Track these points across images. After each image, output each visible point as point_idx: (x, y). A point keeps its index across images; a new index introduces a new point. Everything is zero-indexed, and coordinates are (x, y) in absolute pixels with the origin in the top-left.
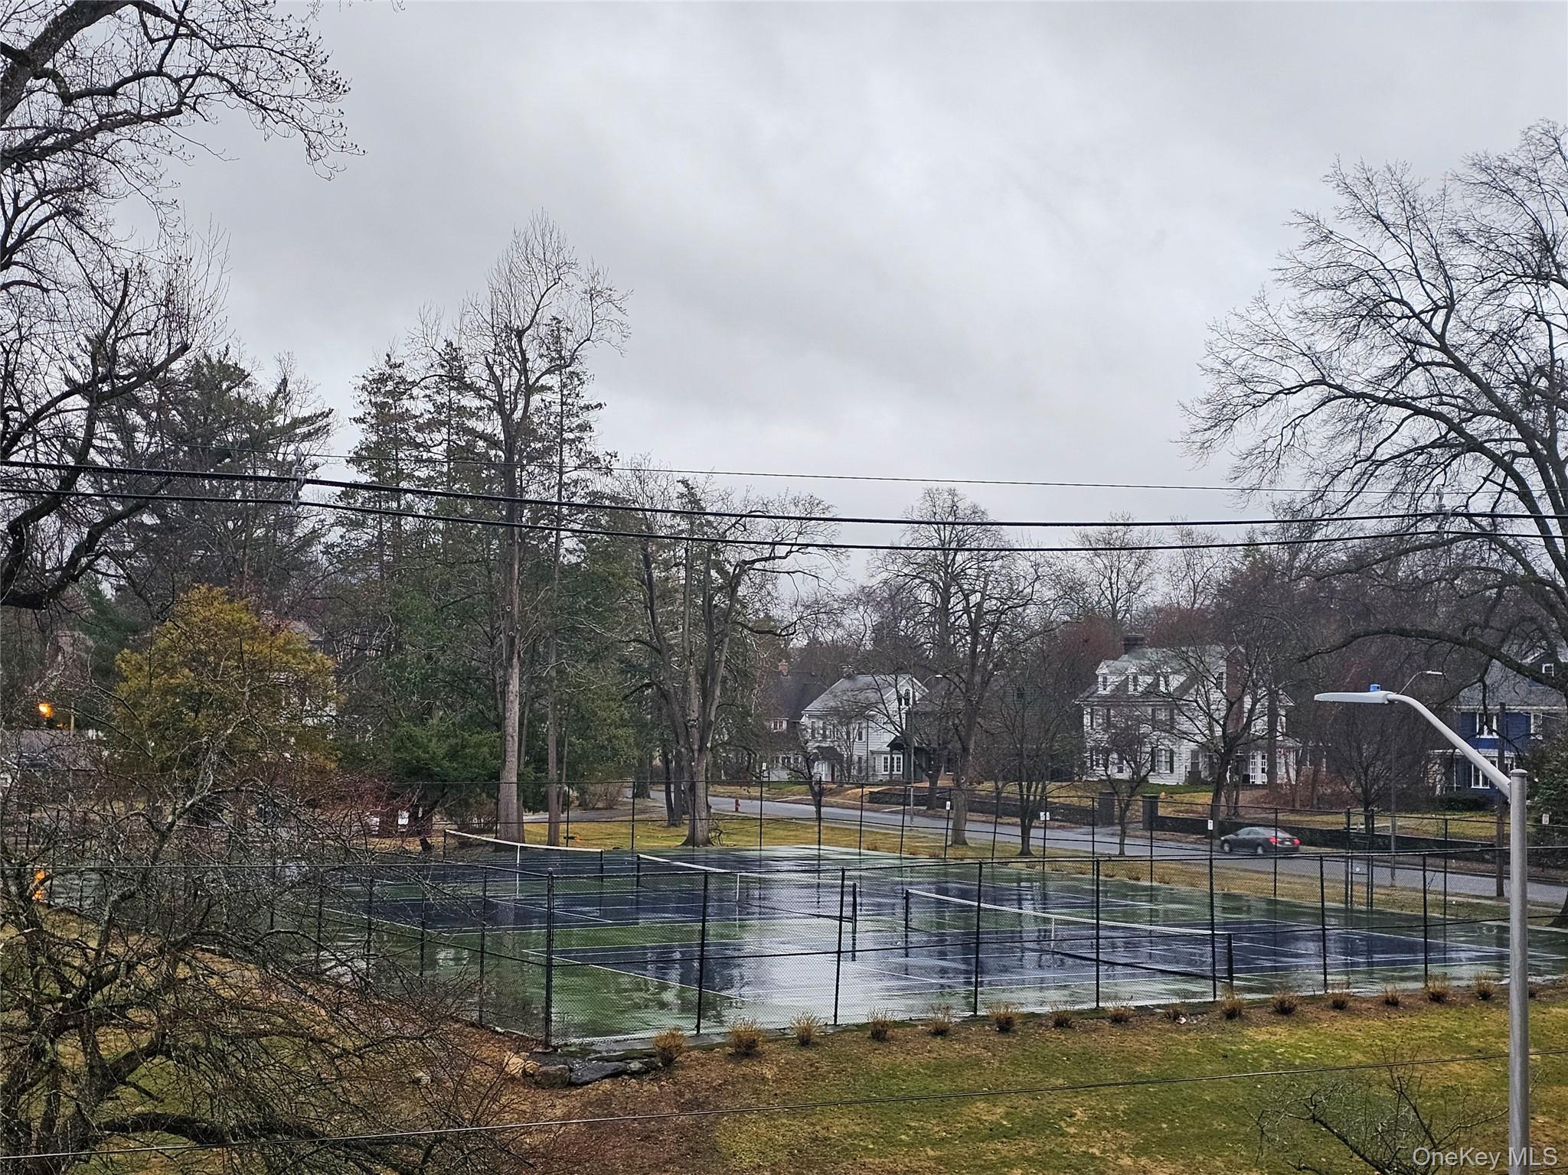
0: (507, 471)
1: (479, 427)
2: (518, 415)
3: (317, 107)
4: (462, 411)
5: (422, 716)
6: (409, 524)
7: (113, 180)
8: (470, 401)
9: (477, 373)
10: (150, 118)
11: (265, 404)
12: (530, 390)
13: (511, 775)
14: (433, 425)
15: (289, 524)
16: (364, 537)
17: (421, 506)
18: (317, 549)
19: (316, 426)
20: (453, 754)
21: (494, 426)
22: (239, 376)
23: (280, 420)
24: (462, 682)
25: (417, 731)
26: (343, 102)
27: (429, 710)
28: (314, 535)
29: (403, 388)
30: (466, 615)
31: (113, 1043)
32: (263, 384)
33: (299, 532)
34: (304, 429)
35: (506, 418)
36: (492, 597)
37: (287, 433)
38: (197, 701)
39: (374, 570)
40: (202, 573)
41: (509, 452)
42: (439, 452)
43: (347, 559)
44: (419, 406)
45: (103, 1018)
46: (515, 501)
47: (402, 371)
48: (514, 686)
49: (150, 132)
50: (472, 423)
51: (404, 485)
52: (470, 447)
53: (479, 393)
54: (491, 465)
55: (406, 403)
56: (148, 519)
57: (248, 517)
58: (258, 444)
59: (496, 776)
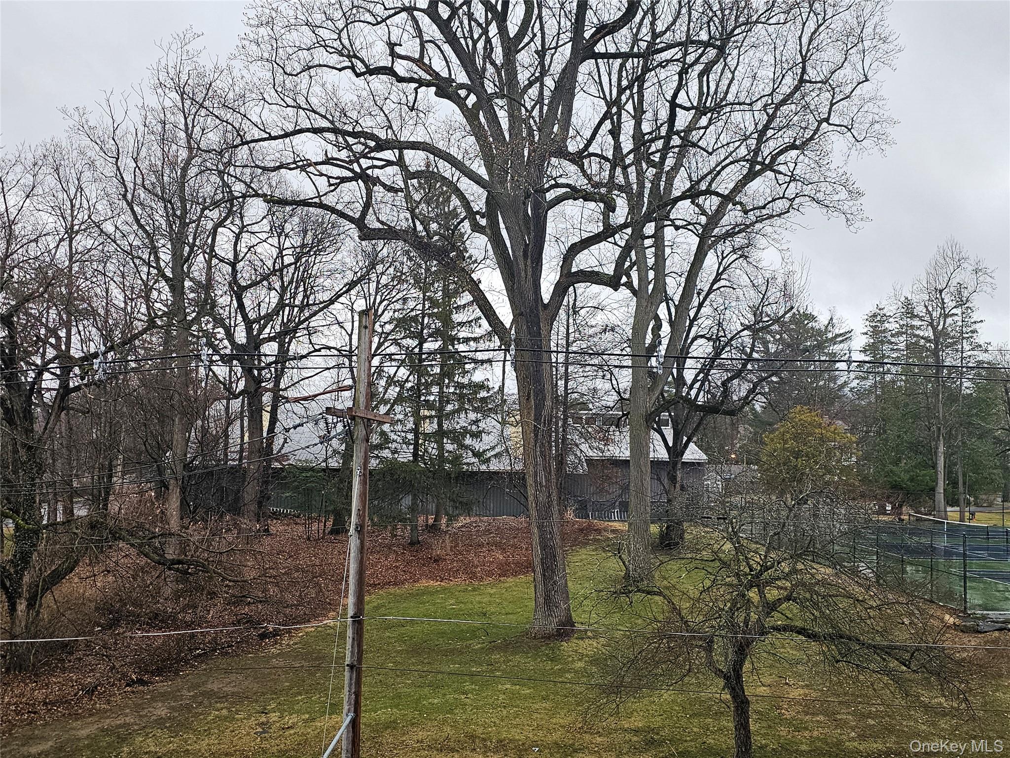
0: (935, 353)
1: (921, 333)
2: (940, 327)
3: (851, 203)
4: (912, 327)
5: (897, 462)
6: (888, 378)
7: (761, 242)
8: (916, 322)
9: (920, 310)
10: (777, 216)
11: (823, 328)
12: (946, 316)
13: (940, 489)
14: (899, 334)
15: (834, 379)
16: (868, 383)
17: (894, 369)
18: (846, 390)
19: (846, 337)
20: (912, 480)
21: (929, 333)
22: (813, 318)
23: (830, 335)
24: (915, 447)
25: (895, 468)
26: (862, 200)
27: (900, 459)
28: (846, 383)
29: (884, 318)
30: (916, 417)
31: (772, 594)
32: (822, 320)
33: (839, 382)
34: (841, 339)
35: (934, 329)
36: (929, 409)
37: (833, 341)
38: (797, 455)
39: (873, 399)
40: (798, 401)
41: (936, 345)
42: (902, 346)
43: (860, 394)
44: (892, 326)
45: (768, 583)
46: (939, 366)
47: (885, 311)
48: (941, 449)
49: (777, 221)
50: (917, 332)
51: (886, 361)
52: (916, 343)
53: (921, 319)
54: (928, 350)
55: (887, 325)
56: (774, 379)
57: (817, 376)
58: (820, 346)
59: (933, 489)
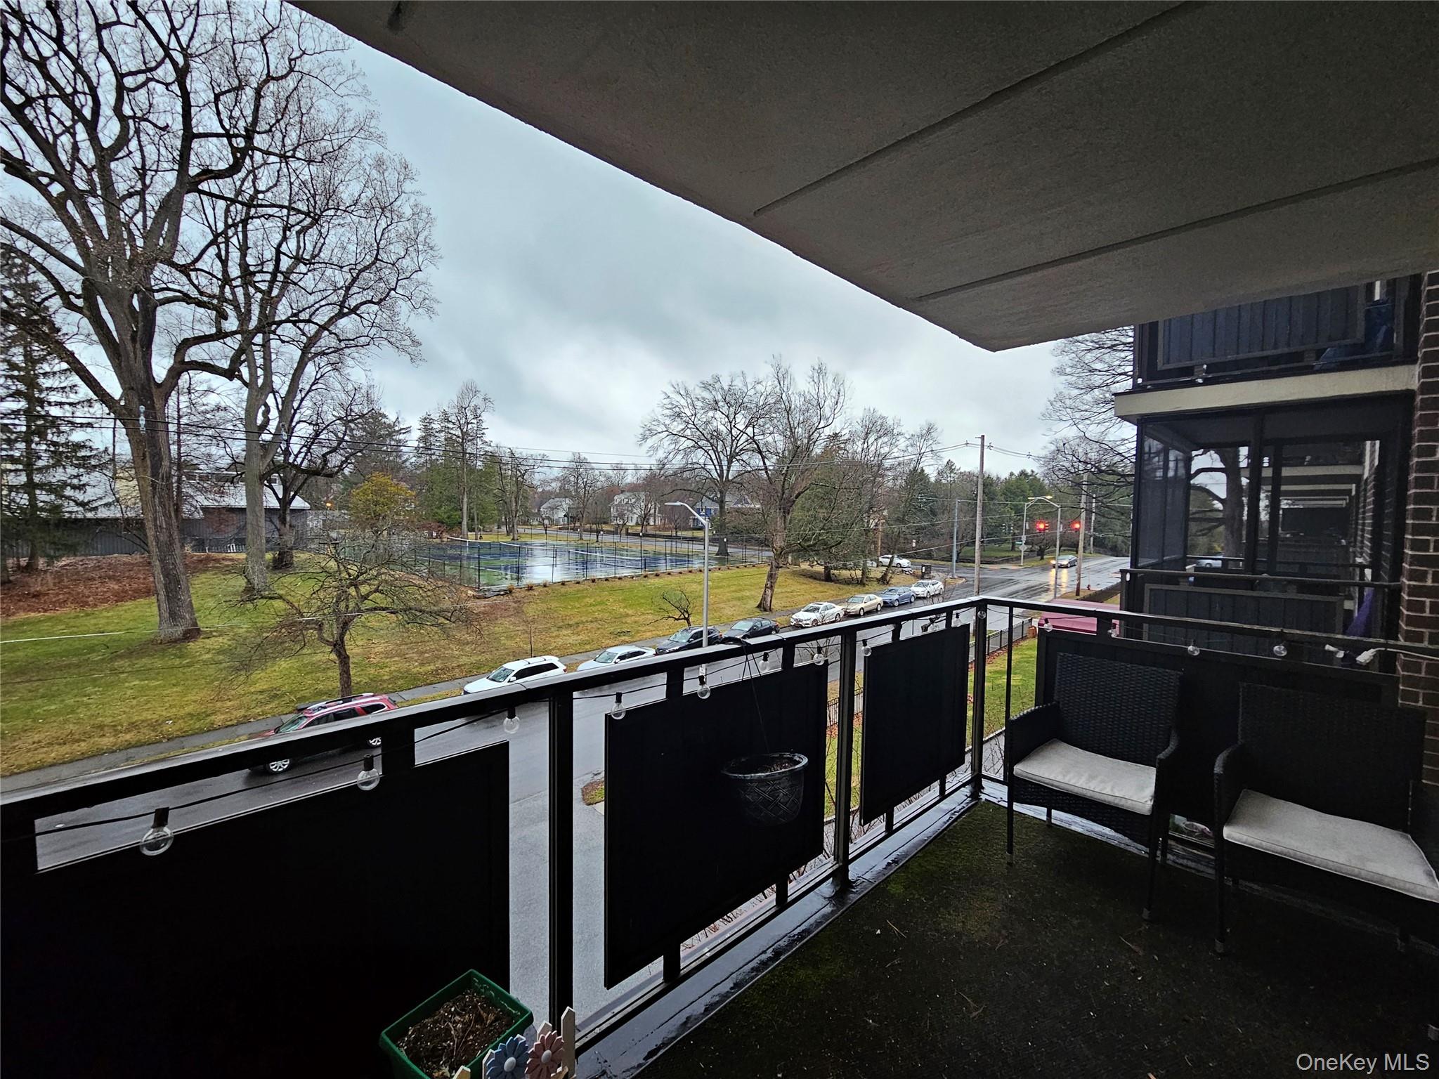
0: (462, 444)
1: (454, 432)
2: (465, 430)
3: (413, 348)
4: (448, 428)
5: (439, 508)
6: (434, 457)
7: (350, 362)
8: (450, 425)
9: (453, 418)
10: (362, 346)
11: (392, 424)
12: (468, 423)
13: (465, 522)
14: (440, 432)
15: (400, 457)
16: (422, 460)
17: (437, 453)
18: (408, 464)
19: (408, 430)
20: (448, 518)
21: (458, 433)
22: (385, 416)
23: (397, 428)
24: (450, 499)
25: (438, 511)
26: (420, 347)
27: (441, 506)
28: (407, 460)
29: (431, 421)
30: (451, 482)
31: (364, 589)
32: (392, 418)
33: (403, 459)
34: (403, 431)
35: (462, 431)
36: (459, 477)
37: (399, 432)
38: (376, 503)
39: (424, 469)
40: (375, 469)
41: (463, 439)
42: (442, 439)
43: (417, 467)
44: (436, 426)
45: (363, 583)
46: (464, 453)
47: (431, 417)
48: (465, 500)
49: (362, 350)
50: (451, 431)
51: (432, 447)
52: (451, 438)
53: (454, 424)
54: (458, 442)
55: (433, 425)
56: (359, 454)
57: (388, 453)
58: (390, 435)
59: (460, 523)
